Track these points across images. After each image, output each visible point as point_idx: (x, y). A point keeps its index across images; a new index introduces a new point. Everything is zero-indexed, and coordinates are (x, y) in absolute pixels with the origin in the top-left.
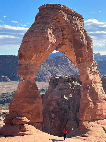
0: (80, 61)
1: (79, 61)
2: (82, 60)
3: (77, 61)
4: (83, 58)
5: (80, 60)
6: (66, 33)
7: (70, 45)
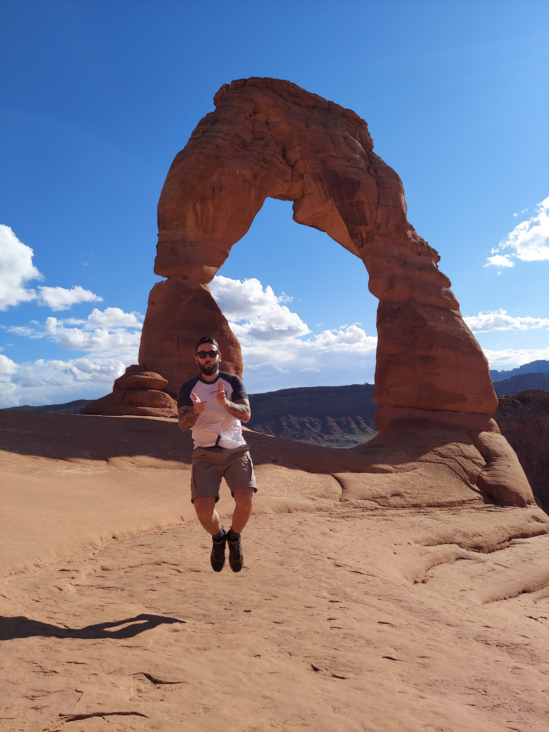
0: (365, 237)
1: (363, 240)
2: (368, 233)
3: (356, 240)
4: (369, 228)
5: (362, 236)
6: (298, 156)
7: (322, 191)
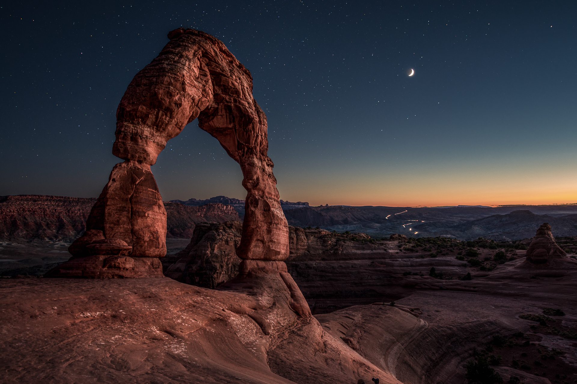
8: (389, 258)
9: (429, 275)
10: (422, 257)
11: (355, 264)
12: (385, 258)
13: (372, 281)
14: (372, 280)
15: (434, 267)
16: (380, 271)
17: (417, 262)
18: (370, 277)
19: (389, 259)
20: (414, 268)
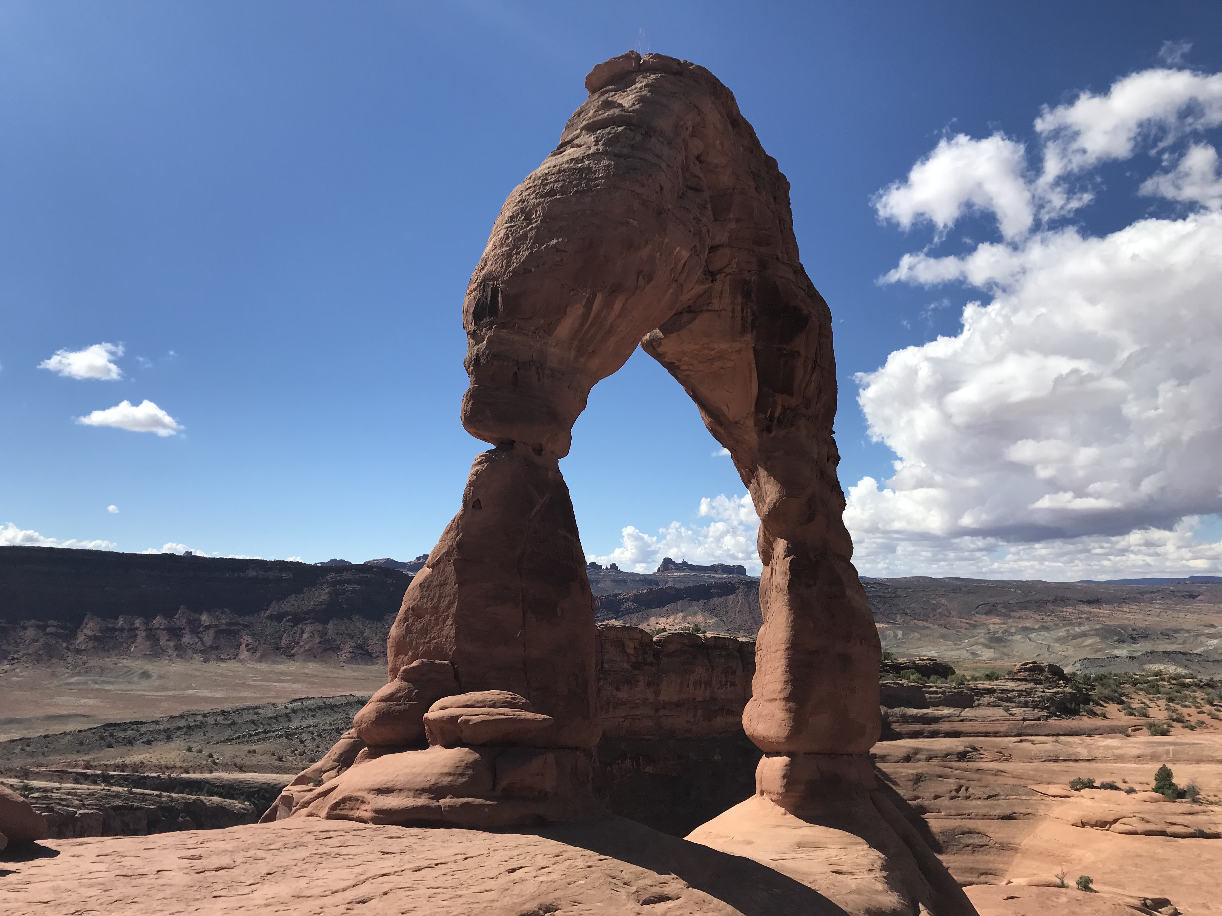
0: (777, 415)
1: (771, 418)
2: (785, 409)
3: (762, 416)
4: (793, 401)
5: (773, 413)
6: (725, 238)
7: (738, 315)
8: (1019, 735)
9: (1155, 790)
10: (1124, 732)
11: (917, 751)
12: (1007, 735)
13: (974, 803)
14: (975, 799)
15: (1169, 766)
16: (998, 773)
17: (1107, 747)
18: (967, 790)
19: (1018, 739)
20: (1101, 766)
